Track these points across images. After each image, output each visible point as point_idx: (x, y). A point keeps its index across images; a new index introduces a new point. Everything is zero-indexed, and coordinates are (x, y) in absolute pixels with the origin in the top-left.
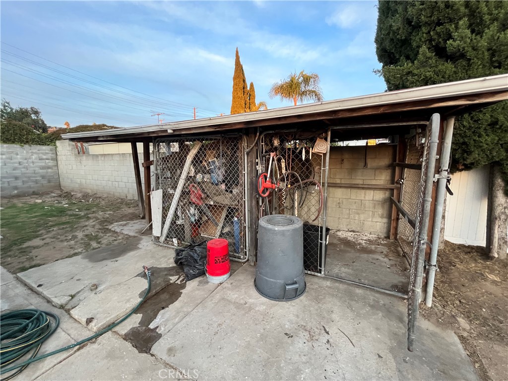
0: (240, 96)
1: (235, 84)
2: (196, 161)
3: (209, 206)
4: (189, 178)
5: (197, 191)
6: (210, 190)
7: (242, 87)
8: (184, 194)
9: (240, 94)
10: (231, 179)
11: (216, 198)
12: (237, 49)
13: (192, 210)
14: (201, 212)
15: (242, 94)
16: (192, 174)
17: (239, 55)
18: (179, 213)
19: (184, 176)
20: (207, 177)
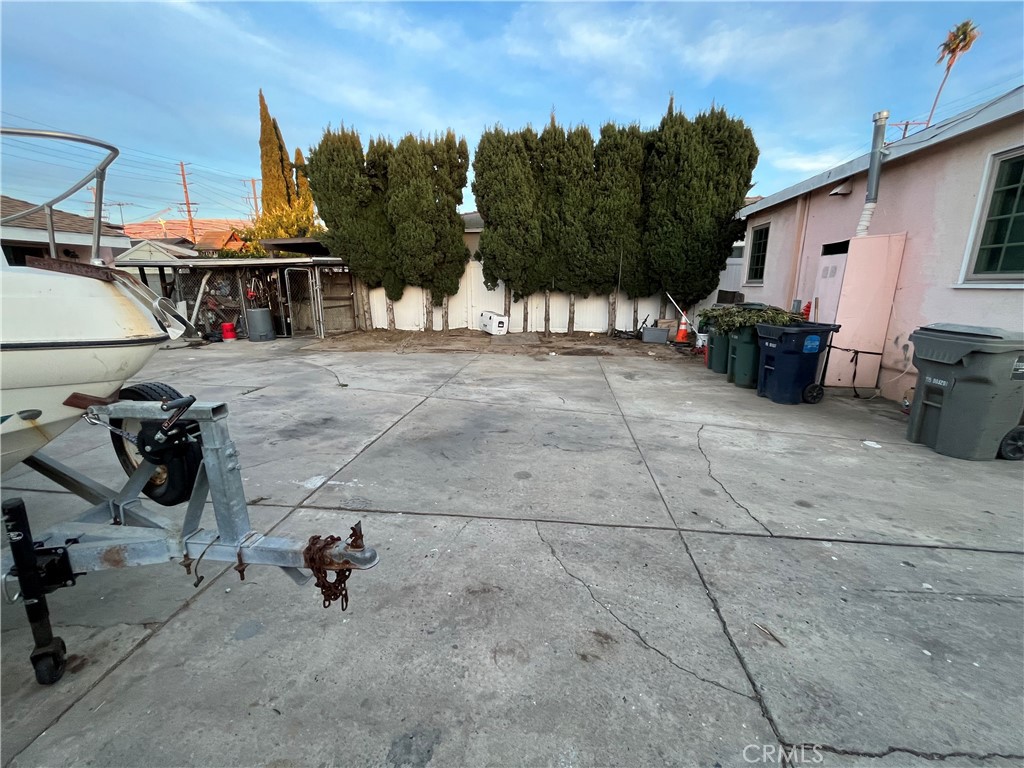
0: (276, 175)
1: (264, 155)
2: (209, 282)
3: (222, 310)
4: (205, 293)
5: (213, 301)
6: (220, 299)
7: (277, 158)
8: (203, 303)
9: (276, 171)
10: (234, 292)
11: (226, 304)
12: (261, 91)
13: (210, 315)
14: (218, 316)
15: (280, 171)
16: (208, 290)
17: (266, 102)
18: (200, 317)
19: (201, 291)
20: (218, 293)
